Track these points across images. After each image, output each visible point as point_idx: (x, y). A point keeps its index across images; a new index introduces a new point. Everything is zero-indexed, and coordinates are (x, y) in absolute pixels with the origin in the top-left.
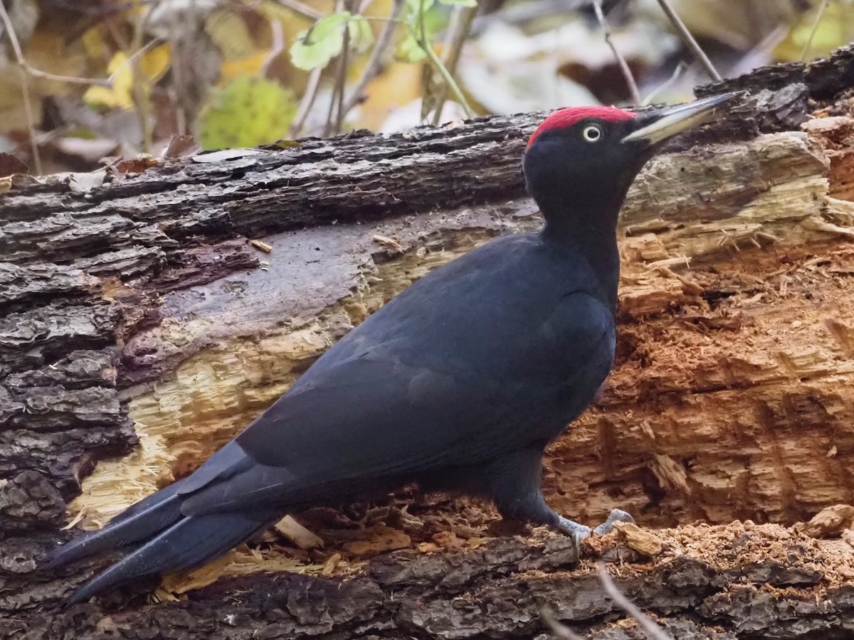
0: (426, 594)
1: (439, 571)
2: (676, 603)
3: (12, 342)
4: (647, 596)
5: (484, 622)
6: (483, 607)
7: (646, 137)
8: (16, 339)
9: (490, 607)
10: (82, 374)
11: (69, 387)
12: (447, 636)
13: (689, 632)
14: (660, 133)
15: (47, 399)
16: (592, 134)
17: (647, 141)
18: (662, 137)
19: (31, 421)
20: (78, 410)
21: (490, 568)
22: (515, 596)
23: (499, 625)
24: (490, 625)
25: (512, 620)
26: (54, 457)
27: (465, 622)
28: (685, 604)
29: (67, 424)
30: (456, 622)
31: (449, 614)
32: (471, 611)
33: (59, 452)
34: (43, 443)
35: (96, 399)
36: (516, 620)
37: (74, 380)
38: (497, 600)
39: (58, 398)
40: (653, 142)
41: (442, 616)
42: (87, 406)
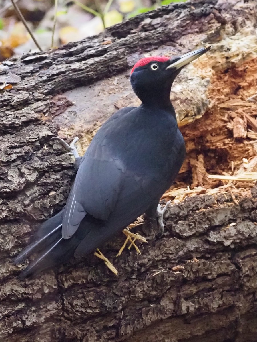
0: (175, 220)
1: (178, 212)
2: (244, 216)
3: (32, 140)
4: (236, 214)
5: (195, 229)
6: (194, 223)
7: (176, 67)
8: (33, 139)
9: (197, 223)
10: (58, 150)
11: (57, 154)
12: (186, 236)
13: (252, 226)
14: (180, 65)
15: (53, 160)
16: (154, 67)
17: (175, 68)
18: (181, 66)
19: (51, 169)
20: (63, 163)
21: (191, 208)
22: (202, 218)
23: (199, 229)
24: (197, 230)
25: (203, 227)
26: (62, 181)
27: (190, 229)
28: (246, 216)
29: (60, 169)
30: (187, 229)
31: (185, 227)
32: (191, 225)
33: (63, 179)
34: (58, 177)
35: (67, 158)
36: (204, 227)
37: (56, 152)
38: (198, 220)
39: (56, 159)
40: (178, 68)
41: (184, 228)
42: (65, 161)
